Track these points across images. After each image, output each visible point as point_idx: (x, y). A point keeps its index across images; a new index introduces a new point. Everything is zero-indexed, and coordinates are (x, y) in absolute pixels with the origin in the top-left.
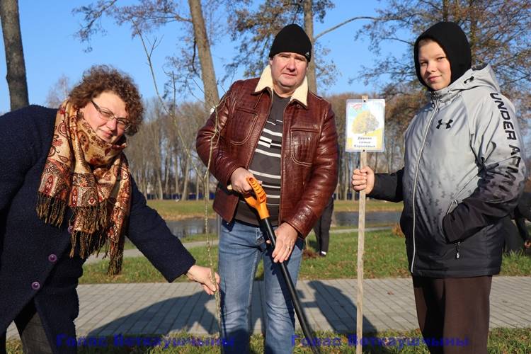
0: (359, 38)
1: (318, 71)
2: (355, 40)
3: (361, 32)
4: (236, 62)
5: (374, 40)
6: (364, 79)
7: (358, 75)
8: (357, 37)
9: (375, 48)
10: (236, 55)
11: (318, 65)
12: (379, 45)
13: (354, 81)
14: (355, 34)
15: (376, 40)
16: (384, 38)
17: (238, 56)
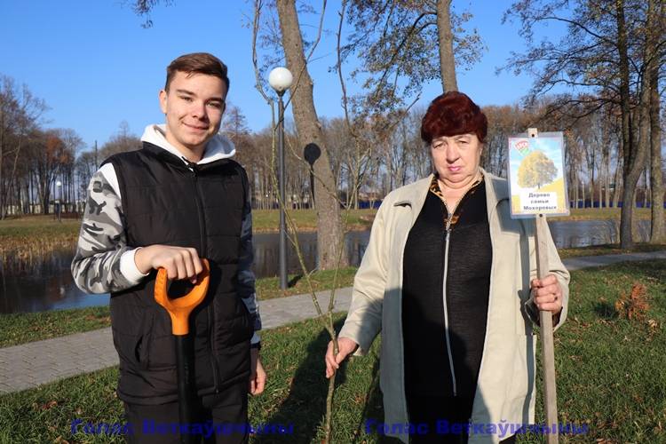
0: (507, 20)
1: (456, 44)
2: (503, 23)
3: (509, 12)
4: (351, 43)
5: (526, 22)
6: (514, 68)
7: (507, 63)
8: (504, 20)
9: (527, 32)
10: (352, 34)
11: (456, 34)
12: (532, 29)
13: (502, 71)
14: (503, 17)
15: (528, 23)
16: (538, 19)
17: (355, 35)
